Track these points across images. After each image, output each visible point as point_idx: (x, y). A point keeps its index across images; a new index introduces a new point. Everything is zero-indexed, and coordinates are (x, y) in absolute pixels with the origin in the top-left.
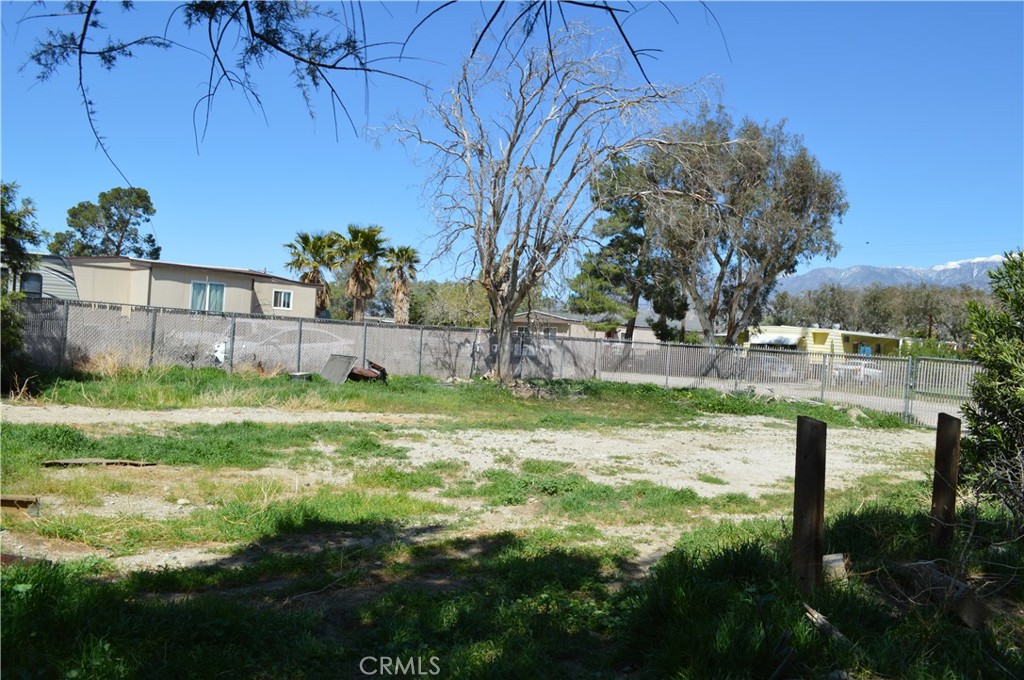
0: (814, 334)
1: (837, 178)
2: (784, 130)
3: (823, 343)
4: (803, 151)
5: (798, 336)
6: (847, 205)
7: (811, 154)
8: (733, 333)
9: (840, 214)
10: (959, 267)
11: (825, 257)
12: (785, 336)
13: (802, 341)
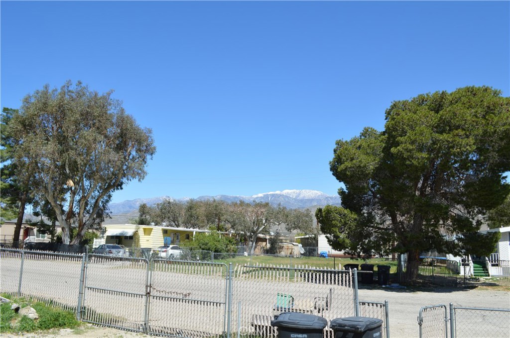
0: (145, 229)
1: (150, 131)
2: (111, 97)
3: (150, 235)
4: (122, 110)
5: (134, 230)
6: (155, 148)
7: (127, 113)
8: (82, 230)
9: (152, 154)
10: (263, 196)
11: (137, 180)
12: (126, 230)
13: (136, 233)
